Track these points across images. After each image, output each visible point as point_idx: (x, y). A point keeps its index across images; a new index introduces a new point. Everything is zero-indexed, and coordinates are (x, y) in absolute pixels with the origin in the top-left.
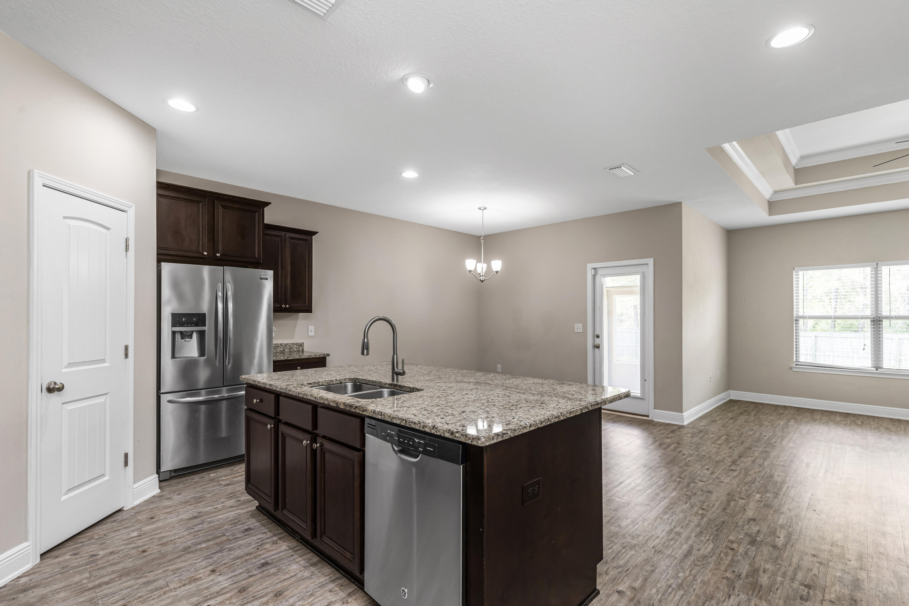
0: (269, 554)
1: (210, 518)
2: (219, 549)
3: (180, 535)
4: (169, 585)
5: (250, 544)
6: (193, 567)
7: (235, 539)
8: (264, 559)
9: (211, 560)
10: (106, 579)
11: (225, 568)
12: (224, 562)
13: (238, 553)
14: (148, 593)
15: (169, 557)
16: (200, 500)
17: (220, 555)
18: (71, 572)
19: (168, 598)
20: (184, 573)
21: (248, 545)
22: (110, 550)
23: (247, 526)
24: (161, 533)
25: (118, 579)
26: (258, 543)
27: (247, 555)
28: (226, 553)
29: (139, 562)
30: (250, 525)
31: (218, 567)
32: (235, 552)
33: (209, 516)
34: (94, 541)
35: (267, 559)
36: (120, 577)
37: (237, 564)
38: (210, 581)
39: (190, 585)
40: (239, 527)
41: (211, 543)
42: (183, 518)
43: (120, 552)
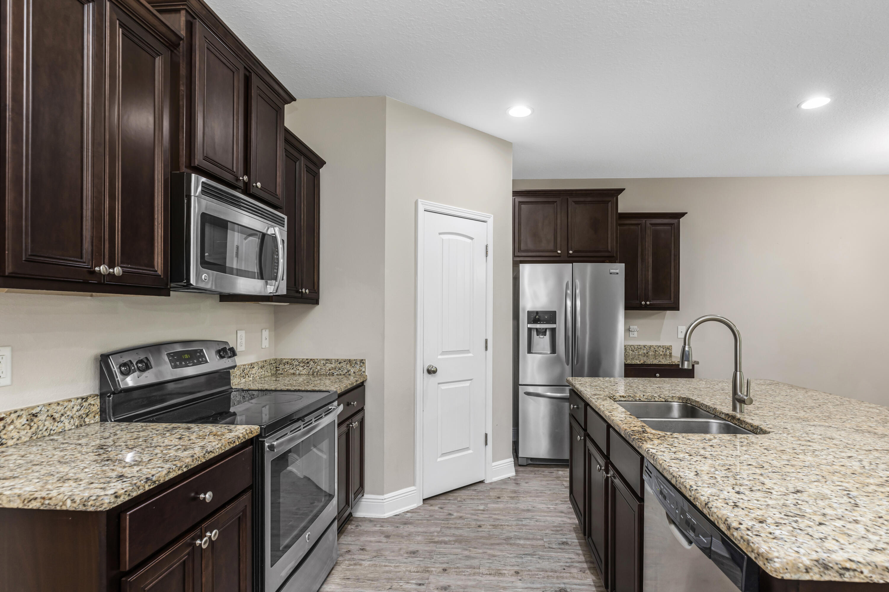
0: (571, 580)
1: (539, 516)
2: (532, 552)
3: (510, 523)
4: (481, 568)
5: (559, 561)
6: (504, 560)
7: (549, 547)
8: (564, 583)
9: (519, 560)
10: (446, 539)
11: (527, 575)
12: (529, 568)
13: (545, 564)
14: (464, 566)
15: (492, 541)
16: (540, 494)
17: (530, 559)
18: (433, 522)
19: (475, 580)
20: (495, 562)
21: (558, 560)
22: (461, 515)
23: (566, 538)
24: (498, 514)
25: (453, 543)
26: (567, 562)
27: (553, 571)
28: (535, 559)
29: (472, 535)
30: (568, 538)
31: (522, 571)
32: (543, 561)
33: (540, 514)
34: (456, 501)
35: (568, 586)
36: (455, 541)
37: (539, 577)
38: (510, 582)
39: (494, 577)
40: (558, 536)
41: (528, 542)
42: (520, 507)
43: (466, 520)
